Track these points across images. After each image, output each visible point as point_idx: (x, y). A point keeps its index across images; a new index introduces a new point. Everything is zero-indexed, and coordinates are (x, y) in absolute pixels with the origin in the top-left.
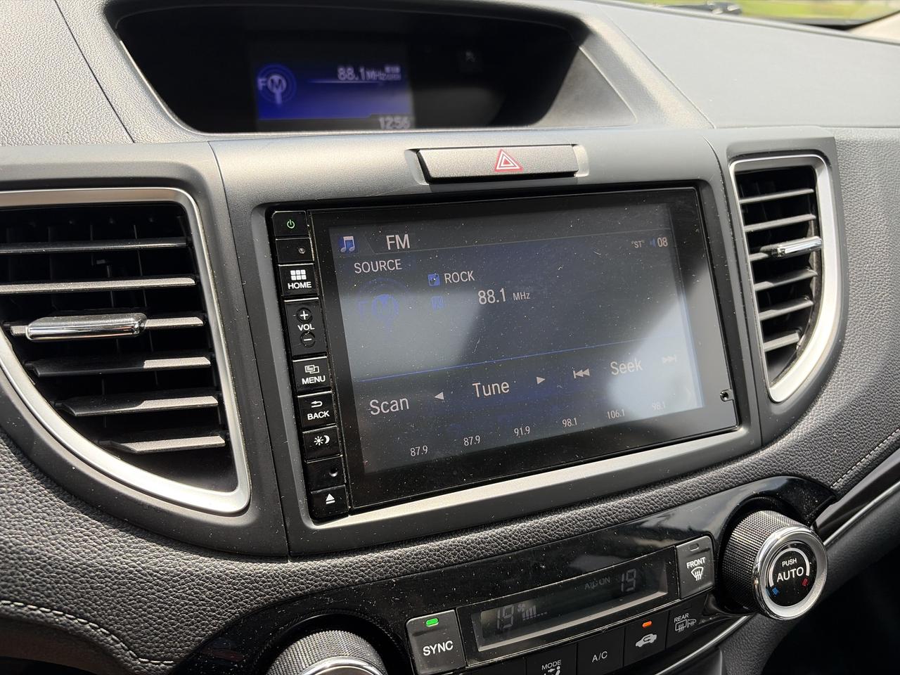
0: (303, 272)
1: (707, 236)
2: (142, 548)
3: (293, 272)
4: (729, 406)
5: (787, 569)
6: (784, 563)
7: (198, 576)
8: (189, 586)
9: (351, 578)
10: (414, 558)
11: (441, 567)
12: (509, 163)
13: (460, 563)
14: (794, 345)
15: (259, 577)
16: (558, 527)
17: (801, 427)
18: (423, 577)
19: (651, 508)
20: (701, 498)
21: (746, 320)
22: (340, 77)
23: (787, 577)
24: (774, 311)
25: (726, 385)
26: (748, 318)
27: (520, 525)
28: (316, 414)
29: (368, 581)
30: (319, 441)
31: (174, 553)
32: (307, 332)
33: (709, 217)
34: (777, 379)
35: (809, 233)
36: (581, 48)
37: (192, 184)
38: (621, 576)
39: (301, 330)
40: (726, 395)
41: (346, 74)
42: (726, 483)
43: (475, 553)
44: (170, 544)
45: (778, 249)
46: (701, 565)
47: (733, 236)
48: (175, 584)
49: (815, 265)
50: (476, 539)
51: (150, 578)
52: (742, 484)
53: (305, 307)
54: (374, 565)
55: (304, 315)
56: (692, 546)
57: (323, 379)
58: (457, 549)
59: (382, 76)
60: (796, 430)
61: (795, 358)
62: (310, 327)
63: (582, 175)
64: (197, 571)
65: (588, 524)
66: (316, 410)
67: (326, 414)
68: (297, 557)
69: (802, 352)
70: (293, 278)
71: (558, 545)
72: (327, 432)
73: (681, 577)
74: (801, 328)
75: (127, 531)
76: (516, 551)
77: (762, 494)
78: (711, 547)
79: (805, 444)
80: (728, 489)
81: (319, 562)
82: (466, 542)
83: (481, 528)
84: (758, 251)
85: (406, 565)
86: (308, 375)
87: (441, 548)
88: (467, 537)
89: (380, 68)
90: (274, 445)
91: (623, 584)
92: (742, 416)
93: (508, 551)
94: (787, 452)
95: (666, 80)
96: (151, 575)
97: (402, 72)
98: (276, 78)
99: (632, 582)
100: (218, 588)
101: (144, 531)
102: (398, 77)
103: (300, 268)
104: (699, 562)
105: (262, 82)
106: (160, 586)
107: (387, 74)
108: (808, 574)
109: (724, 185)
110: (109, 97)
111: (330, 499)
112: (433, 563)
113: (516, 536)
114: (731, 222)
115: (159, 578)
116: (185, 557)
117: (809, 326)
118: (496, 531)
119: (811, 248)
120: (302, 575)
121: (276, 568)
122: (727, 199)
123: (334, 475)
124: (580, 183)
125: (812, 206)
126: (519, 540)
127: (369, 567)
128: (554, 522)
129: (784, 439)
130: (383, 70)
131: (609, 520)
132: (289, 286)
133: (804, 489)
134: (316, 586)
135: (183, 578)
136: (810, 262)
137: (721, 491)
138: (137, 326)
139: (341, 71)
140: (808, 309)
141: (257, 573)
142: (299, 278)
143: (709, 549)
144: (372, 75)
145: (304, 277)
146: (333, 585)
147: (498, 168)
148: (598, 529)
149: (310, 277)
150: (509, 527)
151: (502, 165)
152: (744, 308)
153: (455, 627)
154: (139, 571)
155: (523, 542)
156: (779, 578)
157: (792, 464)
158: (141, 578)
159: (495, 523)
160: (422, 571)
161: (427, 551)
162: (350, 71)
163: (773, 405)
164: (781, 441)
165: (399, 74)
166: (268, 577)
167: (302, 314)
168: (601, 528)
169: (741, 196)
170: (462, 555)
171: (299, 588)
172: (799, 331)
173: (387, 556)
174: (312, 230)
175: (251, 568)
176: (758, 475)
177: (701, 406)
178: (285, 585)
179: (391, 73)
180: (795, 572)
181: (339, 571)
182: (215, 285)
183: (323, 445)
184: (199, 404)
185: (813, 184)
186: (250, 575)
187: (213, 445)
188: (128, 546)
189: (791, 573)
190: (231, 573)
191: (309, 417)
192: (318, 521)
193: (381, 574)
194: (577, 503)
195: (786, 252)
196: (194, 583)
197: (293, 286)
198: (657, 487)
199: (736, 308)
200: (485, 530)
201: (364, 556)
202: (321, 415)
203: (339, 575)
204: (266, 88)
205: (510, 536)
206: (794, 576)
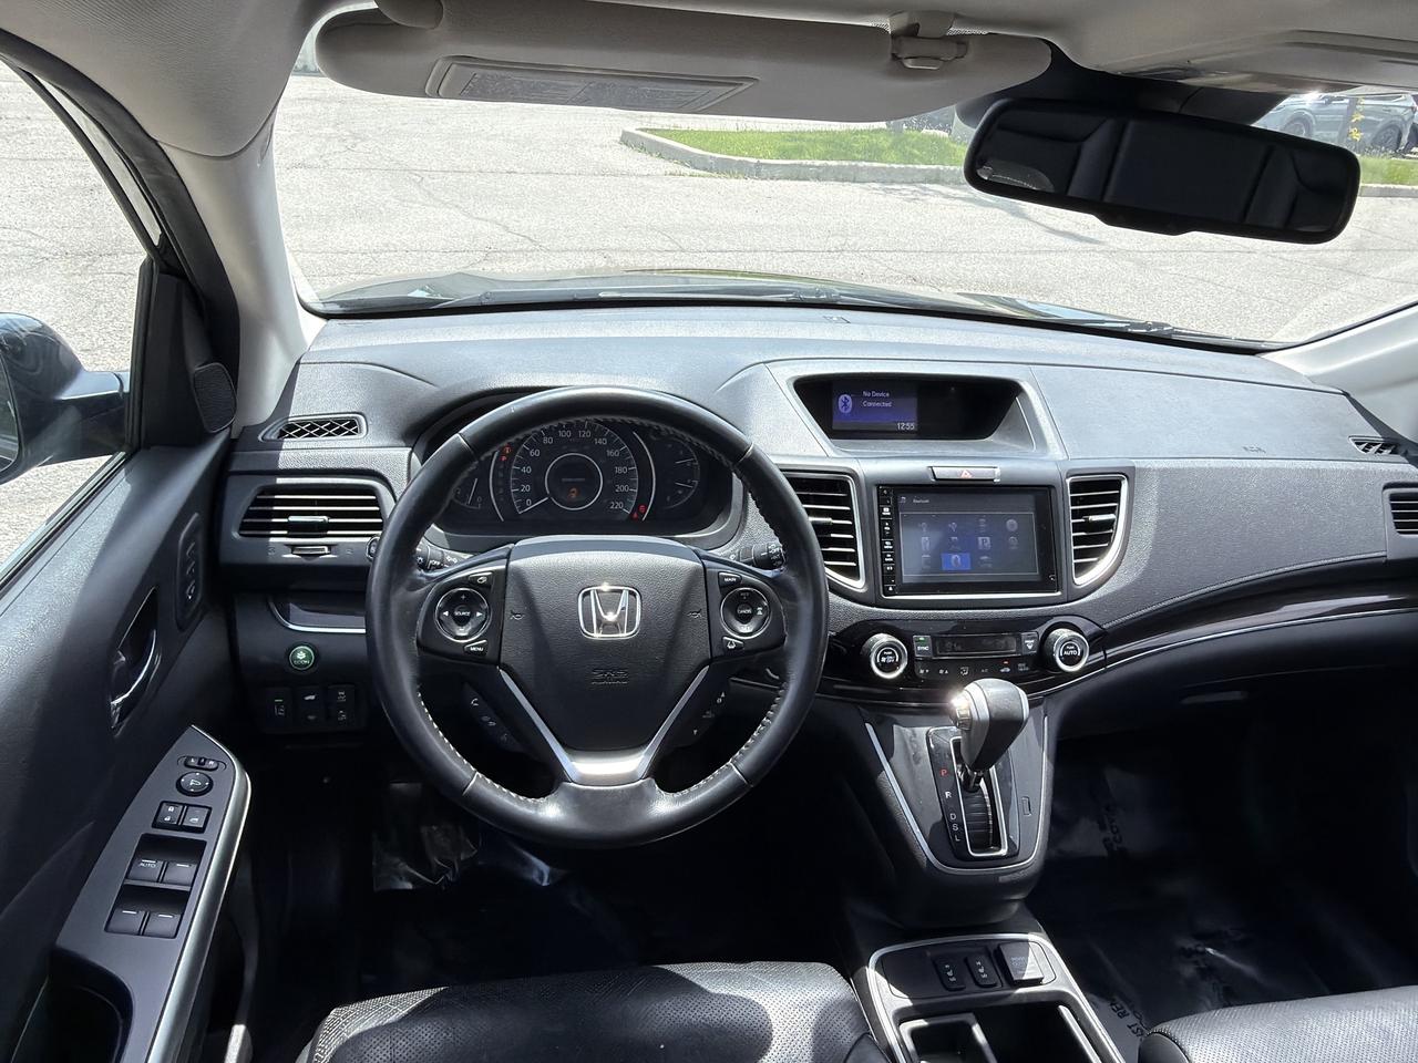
0: (888, 509)
3: (885, 509)
5: (1068, 650)
6: (1068, 647)
12: (967, 474)
14: (1092, 562)
18: (918, 622)
24: (1082, 546)
26: (1066, 548)
30: (888, 568)
32: (887, 530)
34: (1080, 576)
35: (1112, 512)
36: (1016, 399)
37: (854, 475)
43: (940, 617)
45: (1092, 518)
46: (1032, 643)
47: (1065, 511)
49: (1110, 527)
50: (941, 613)
53: (887, 521)
56: (1028, 635)
57: (891, 547)
60: (1088, 598)
61: (1091, 568)
62: (889, 528)
63: (997, 481)
64: (848, 606)
66: (888, 558)
67: (891, 559)
68: (878, 607)
69: (1094, 566)
70: (885, 511)
72: (891, 566)
73: (1023, 646)
79: (1090, 605)
81: (886, 610)
83: (943, 609)
84: (1078, 519)
86: (887, 545)
88: (937, 611)
90: (873, 568)
100: (852, 612)
103: (887, 507)
109: (1064, 488)
111: (891, 589)
114: (1065, 505)
117: (1101, 555)
119: (1111, 519)
120: (879, 613)
121: (871, 609)
122: (1064, 494)
123: (893, 582)
124: (995, 484)
125: (1115, 500)
132: (883, 513)
134: (882, 618)
136: (1107, 526)
138: (831, 522)
140: (1101, 547)
141: (865, 609)
142: (887, 511)
143: (1036, 638)
147: (962, 476)
149: (890, 511)
151: (964, 475)
152: (1064, 543)
153: (930, 642)
156: (1065, 653)
163: (1075, 586)
164: (1080, 601)
167: (887, 523)
171: (876, 617)
172: (1094, 556)
174: (892, 494)
175: (863, 607)
178: (873, 615)
181: (893, 614)
182: (858, 511)
183: (890, 570)
184: (849, 551)
185: (1119, 489)
186: (862, 610)
187: (853, 565)
190: (857, 608)
191: (886, 560)
192: (887, 595)
195: (1098, 520)
196: (846, 609)
199: (1054, 542)
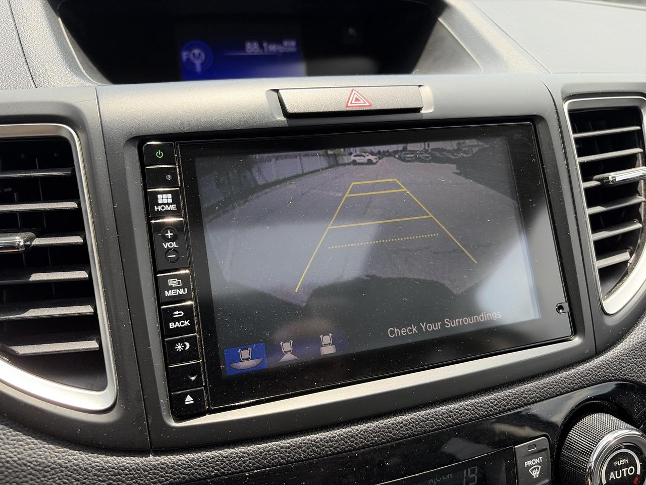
0: (170, 196)
1: (542, 165)
2: (18, 440)
3: (159, 196)
4: (564, 318)
5: (618, 468)
6: (616, 463)
7: (67, 467)
8: (58, 476)
9: (208, 471)
10: (266, 454)
11: (292, 463)
12: (359, 101)
13: (309, 459)
14: (626, 262)
15: (122, 470)
16: (402, 427)
17: (633, 336)
18: (275, 471)
19: (491, 411)
20: (539, 401)
21: (580, 240)
22: (248, 51)
23: (618, 476)
24: (607, 232)
25: (561, 298)
26: (582, 238)
27: (367, 425)
28: (177, 323)
29: (223, 474)
30: (179, 347)
31: (47, 446)
32: (171, 249)
33: (544, 147)
34: (610, 293)
35: (637, 165)
36: (440, 19)
38: (463, 473)
39: (166, 247)
40: (561, 307)
41: (252, 48)
42: (563, 389)
43: (323, 450)
44: (44, 438)
45: (610, 177)
46: (538, 464)
47: (567, 165)
48: (46, 474)
49: (643, 192)
50: (324, 438)
51: (25, 468)
52: (577, 389)
54: (228, 460)
55: (169, 234)
56: (530, 447)
57: (184, 292)
58: (307, 446)
59: (281, 49)
60: (627, 340)
61: (626, 274)
62: (174, 245)
63: (427, 111)
64: (66, 463)
65: (430, 425)
66: (179, 319)
67: (187, 323)
68: (158, 452)
69: (633, 269)
70: (160, 201)
71: (402, 443)
72: (187, 340)
73: (519, 475)
74: (631, 248)
75: (6, 425)
76: (362, 449)
77: (596, 398)
78: (548, 448)
79: (636, 352)
80: (564, 394)
81: (178, 456)
82: (315, 441)
83: (330, 428)
84: (591, 180)
85: (259, 461)
86: (171, 288)
87: (291, 446)
88: (316, 436)
89: (279, 41)
90: (138, 351)
91: (465, 479)
92: (576, 328)
93: (355, 449)
94: (619, 359)
95: (509, 38)
96: (25, 465)
97: (297, 45)
98: (197, 51)
99: (474, 477)
100: (84, 479)
101: (22, 426)
102: (294, 50)
103: (167, 193)
104: (536, 461)
105: (186, 55)
106: (34, 475)
107: (285, 47)
108: (638, 473)
109: (559, 120)
110: (26, 55)
111: (189, 400)
112: (284, 459)
113: (363, 435)
114: (565, 153)
115: (32, 468)
116: (56, 450)
117: (639, 246)
118: (344, 430)
119: (640, 176)
120: (162, 468)
121: (138, 461)
122: (561, 132)
123: (193, 378)
124: (425, 117)
125: (639, 141)
126: (365, 439)
127: (225, 462)
128: (399, 423)
129: (617, 348)
130: (282, 45)
131: (450, 421)
132: (156, 208)
133: (635, 393)
134: (175, 479)
135: (53, 469)
136: (639, 190)
137: (557, 395)
138: (22, 244)
139: (249, 46)
140: (638, 230)
141: (120, 466)
142: (165, 201)
143: (546, 449)
144: (273, 48)
145: (170, 201)
146: (190, 478)
147: (349, 105)
148: (439, 429)
149: (175, 200)
150: (356, 428)
151: (353, 102)
152: (578, 229)
154: (15, 461)
155: (368, 441)
156: (611, 477)
157: (623, 371)
158: (17, 468)
159: (344, 423)
160: (273, 466)
161: (279, 448)
162: (256, 45)
163: (606, 318)
164: (614, 350)
165: (294, 47)
166: (130, 470)
167: (167, 233)
168: (443, 428)
169: (574, 132)
170: (311, 452)
171: (158, 480)
172: (629, 250)
173: (241, 452)
174: (179, 160)
175: (115, 462)
176: (593, 381)
177: (538, 317)
178: (146, 477)
179: (288, 47)
180: (627, 471)
181: (196, 465)
182: (91, 208)
183: (184, 351)
184: (78, 312)
185: (640, 123)
186: (114, 468)
187: (88, 349)
188: (8, 439)
189: (623, 472)
190: (97, 466)
191: (171, 325)
192: (179, 419)
193: (236, 468)
194: (421, 405)
195: (617, 180)
196: (63, 474)
197: (160, 208)
198: (496, 391)
199: (570, 229)
200: (334, 430)
201: (220, 452)
202: (182, 324)
203: (197, 469)
204: (188, 59)
205: (357, 435)
206: (625, 475)
